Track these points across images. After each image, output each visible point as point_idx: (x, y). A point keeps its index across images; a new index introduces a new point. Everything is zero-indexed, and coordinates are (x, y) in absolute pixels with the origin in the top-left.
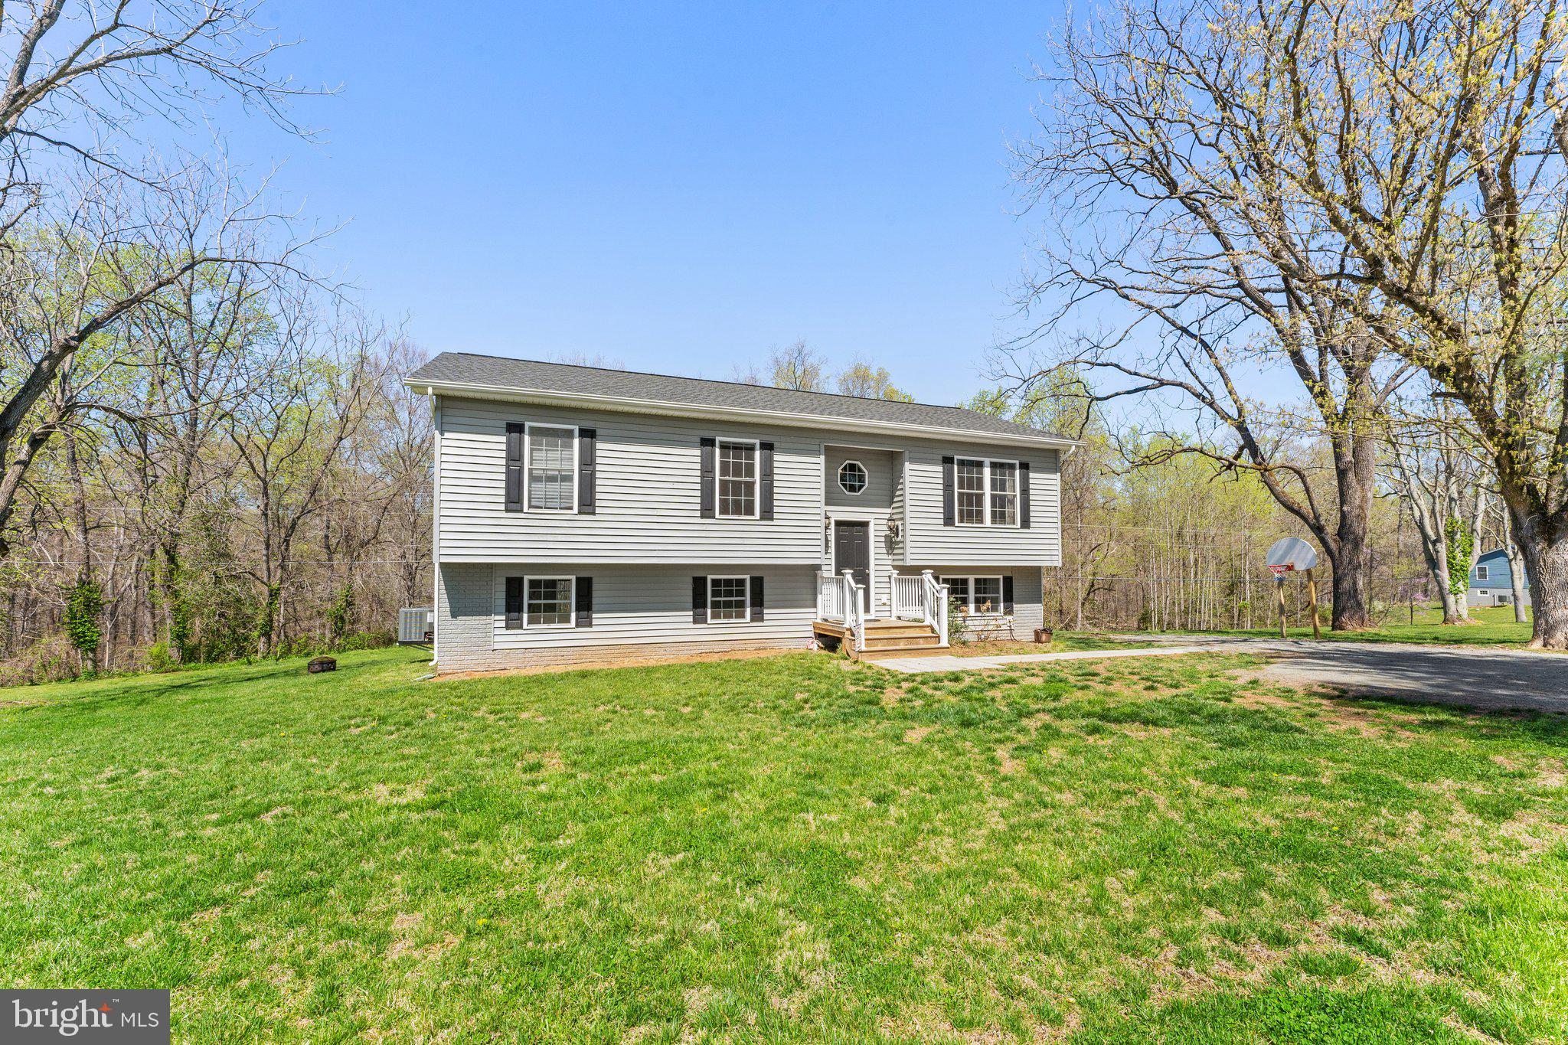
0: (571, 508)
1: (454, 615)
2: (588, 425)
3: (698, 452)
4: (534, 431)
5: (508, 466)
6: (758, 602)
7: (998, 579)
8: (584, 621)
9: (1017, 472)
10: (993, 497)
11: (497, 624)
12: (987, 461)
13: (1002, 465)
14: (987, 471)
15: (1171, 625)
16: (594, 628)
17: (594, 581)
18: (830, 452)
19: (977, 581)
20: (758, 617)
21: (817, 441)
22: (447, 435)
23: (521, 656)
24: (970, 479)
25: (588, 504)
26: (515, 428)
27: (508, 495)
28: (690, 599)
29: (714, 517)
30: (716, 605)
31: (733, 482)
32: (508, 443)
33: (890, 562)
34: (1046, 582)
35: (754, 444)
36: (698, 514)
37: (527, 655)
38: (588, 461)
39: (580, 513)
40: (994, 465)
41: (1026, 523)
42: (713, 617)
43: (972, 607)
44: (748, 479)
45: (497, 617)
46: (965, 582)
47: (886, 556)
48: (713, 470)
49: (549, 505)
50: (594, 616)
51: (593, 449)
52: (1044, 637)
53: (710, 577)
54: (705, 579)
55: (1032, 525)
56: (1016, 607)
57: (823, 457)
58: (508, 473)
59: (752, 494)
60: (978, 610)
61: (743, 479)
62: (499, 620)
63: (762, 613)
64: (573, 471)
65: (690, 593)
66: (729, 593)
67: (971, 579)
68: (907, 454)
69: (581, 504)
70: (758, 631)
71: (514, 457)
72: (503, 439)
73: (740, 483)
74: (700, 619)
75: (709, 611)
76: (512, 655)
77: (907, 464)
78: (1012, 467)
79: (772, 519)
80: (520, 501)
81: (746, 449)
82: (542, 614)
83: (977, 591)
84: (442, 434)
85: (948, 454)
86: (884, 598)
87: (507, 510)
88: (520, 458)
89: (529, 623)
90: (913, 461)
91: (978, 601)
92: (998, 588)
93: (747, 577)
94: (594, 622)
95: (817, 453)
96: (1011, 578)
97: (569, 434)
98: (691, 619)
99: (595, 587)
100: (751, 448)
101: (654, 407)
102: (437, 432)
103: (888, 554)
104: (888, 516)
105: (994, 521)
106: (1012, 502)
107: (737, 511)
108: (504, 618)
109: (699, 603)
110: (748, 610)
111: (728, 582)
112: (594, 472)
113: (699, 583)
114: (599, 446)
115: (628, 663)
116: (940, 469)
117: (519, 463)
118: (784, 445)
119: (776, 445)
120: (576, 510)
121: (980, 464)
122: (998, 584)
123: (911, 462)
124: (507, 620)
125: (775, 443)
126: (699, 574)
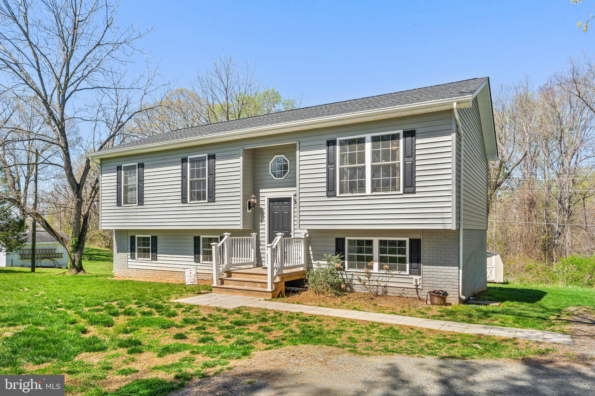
0: (135, 203)
1: (117, 252)
2: (141, 161)
3: (179, 167)
4: (125, 168)
5: (117, 186)
7: (405, 242)
8: (154, 258)
9: (401, 141)
10: (375, 168)
11: (128, 257)
12: (368, 137)
13: (385, 138)
14: (368, 146)
16: (158, 262)
17: (158, 238)
19: (382, 243)
21: (238, 148)
22: (103, 175)
24: (352, 156)
26: (120, 168)
27: (117, 199)
28: (193, 249)
29: (187, 202)
30: (204, 253)
31: (196, 181)
35: (205, 157)
36: (181, 201)
37: (137, 272)
38: (141, 179)
39: (139, 205)
40: (375, 139)
41: (411, 189)
42: (204, 260)
43: (376, 265)
44: (203, 178)
46: (370, 243)
48: (186, 176)
50: (158, 255)
54: (199, 238)
55: (418, 190)
56: (425, 268)
57: (241, 158)
59: (204, 188)
60: (381, 268)
61: (200, 179)
62: (129, 255)
64: (136, 185)
65: (193, 245)
67: (376, 241)
68: (297, 145)
69: (139, 200)
71: (119, 181)
72: (116, 174)
73: (199, 181)
74: (197, 260)
75: (201, 256)
76: (133, 271)
77: (298, 152)
78: (395, 137)
79: (214, 201)
80: (121, 201)
81: (201, 160)
82: (142, 253)
83: (382, 251)
84: (101, 175)
85: (331, 137)
87: (117, 206)
88: (121, 182)
89: (138, 257)
91: (382, 260)
92: (405, 250)
94: (158, 258)
95: (237, 156)
96: (418, 241)
97: (135, 167)
98: (193, 260)
99: (158, 241)
100: (203, 160)
106: (398, 170)
107: (199, 199)
109: (197, 251)
113: (197, 240)
114: (145, 171)
116: (325, 151)
117: (120, 184)
118: (221, 154)
119: (217, 155)
120: (137, 204)
121: (362, 141)
123: (301, 150)
124: (131, 255)
125: (215, 154)
126: (197, 235)
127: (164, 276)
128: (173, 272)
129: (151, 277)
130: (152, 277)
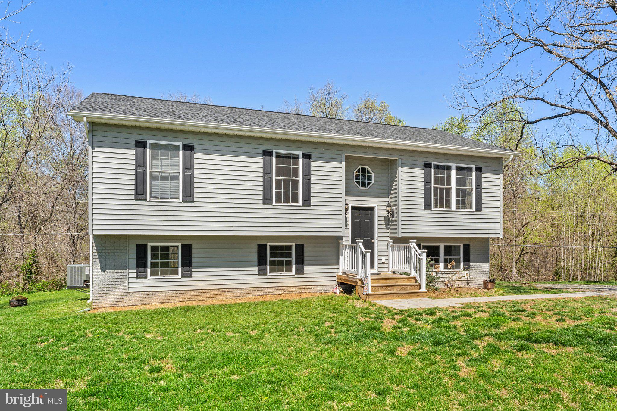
0: (178, 198)
1: (103, 269)
2: (189, 142)
3: (261, 160)
4: (153, 146)
5: (136, 170)
6: (301, 261)
7: (460, 246)
8: (187, 274)
9: (474, 173)
10: (457, 190)
11: (131, 276)
12: (454, 166)
13: (463, 169)
14: (453, 173)
15: (575, 278)
16: (193, 279)
17: (193, 247)
18: (349, 160)
19: (446, 248)
20: (300, 271)
21: (340, 153)
22: (96, 149)
23: (146, 296)
24: (442, 178)
25: (189, 196)
26: (141, 144)
27: (136, 190)
28: (256, 259)
29: (271, 204)
30: (272, 263)
31: (284, 180)
32: (136, 155)
33: (388, 235)
34: (492, 248)
35: (298, 155)
36: (261, 202)
37: (150, 296)
38: (188, 167)
39: (184, 201)
40: (458, 169)
41: (479, 208)
42: (271, 271)
43: (442, 265)
44: (294, 178)
45: (130, 271)
46: (438, 248)
47: (385, 231)
48: (270, 173)
49: (163, 196)
50: (193, 270)
51: (192, 158)
52: (490, 286)
53: (269, 245)
54: (266, 245)
55: (483, 209)
56: (472, 265)
57: (344, 163)
58: (136, 175)
59: (297, 188)
60: (446, 267)
61: (291, 178)
62: (132, 273)
63: (303, 269)
64: (179, 173)
65: (256, 255)
66: (281, 255)
67: (442, 246)
68: (400, 162)
69: (185, 195)
70: (300, 281)
71: (140, 164)
72: (133, 152)
73: (289, 180)
74: (262, 272)
75: (268, 267)
76: (140, 296)
77: (400, 168)
78: (470, 169)
79: (310, 205)
80: (144, 193)
81: (293, 158)
82: (160, 269)
83: (446, 254)
84: (93, 148)
85: (428, 161)
86: (384, 259)
87: (136, 199)
88: (144, 165)
89: (151, 274)
90: (404, 165)
91: (446, 261)
92: (460, 252)
93: (293, 245)
94: (194, 274)
95: (339, 161)
96: (468, 246)
97: (176, 148)
98: (256, 272)
99: (194, 251)
100: (296, 157)
101: (232, 130)
102: (90, 147)
103: (387, 229)
104: (387, 203)
105: (457, 207)
106: (470, 194)
107: (287, 200)
108: (135, 271)
109: (261, 261)
110: (294, 266)
111: (281, 248)
112: (192, 174)
113: (262, 249)
114: (196, 156)
115: (216, 301)
116: (422, 171)
117: (143, 168)
118: (318, 155)
119: (313, 155)
120: (181, 200)
121: (449, 168)
122: (460, 249)
123: (402, 167)
124: (137, 273)
125: (312, 154)
126: (262, 242)
127: (206, 296)
128: (221, 290)
129: (179, 300)
130: (181, 300)
